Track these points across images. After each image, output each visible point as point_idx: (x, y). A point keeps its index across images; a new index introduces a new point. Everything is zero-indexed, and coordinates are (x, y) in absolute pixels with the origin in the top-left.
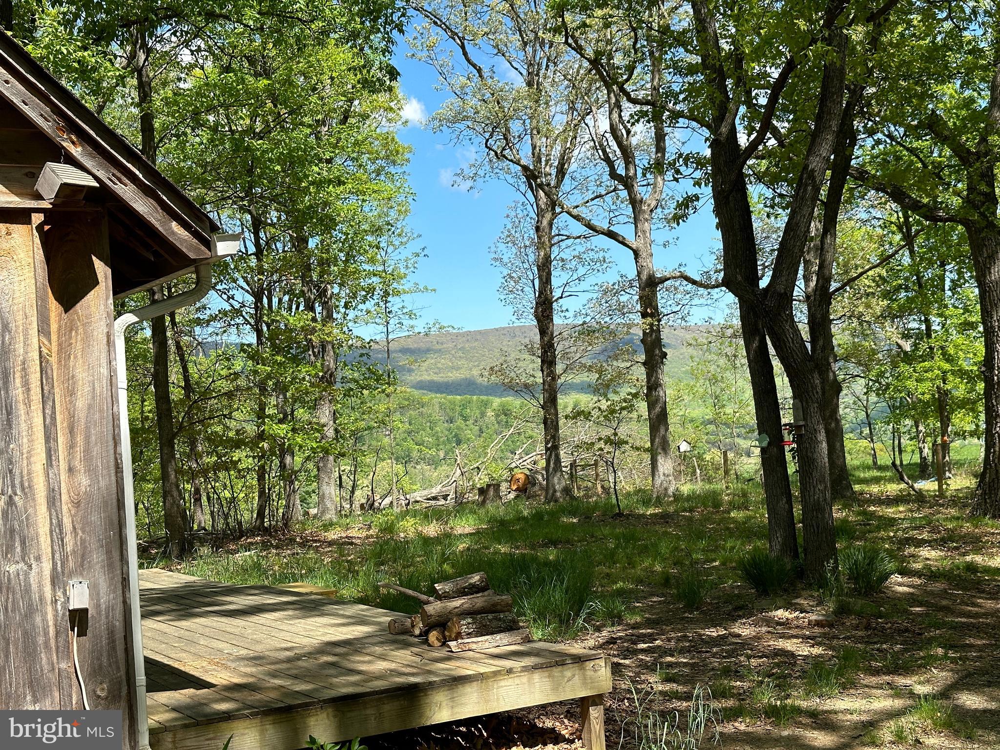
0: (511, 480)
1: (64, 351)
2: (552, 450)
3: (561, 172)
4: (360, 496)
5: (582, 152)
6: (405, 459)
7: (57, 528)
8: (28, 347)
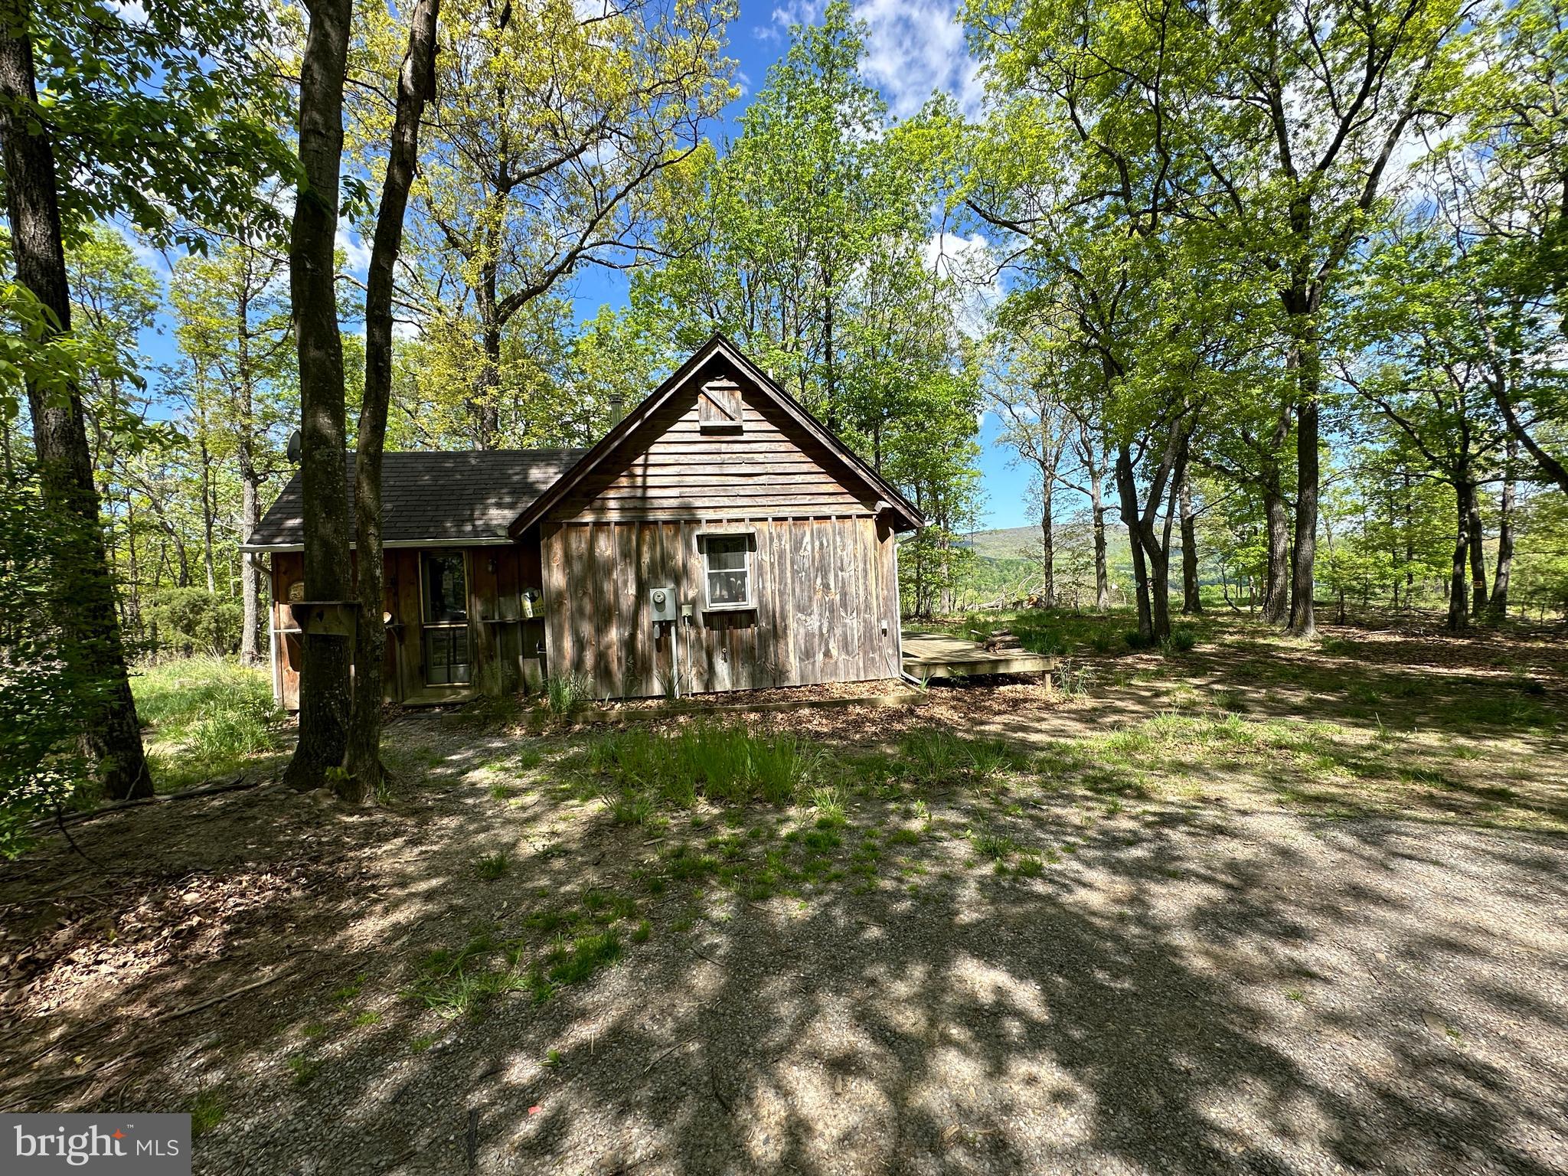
0: (1030, 600)
1: (881, 555)
2: (1050, 589)
3: (1057, 459)
4: (958, 604)
5: (1067, 452)
6: (979, 589)
7: (878, 605)
8: (871, 554)
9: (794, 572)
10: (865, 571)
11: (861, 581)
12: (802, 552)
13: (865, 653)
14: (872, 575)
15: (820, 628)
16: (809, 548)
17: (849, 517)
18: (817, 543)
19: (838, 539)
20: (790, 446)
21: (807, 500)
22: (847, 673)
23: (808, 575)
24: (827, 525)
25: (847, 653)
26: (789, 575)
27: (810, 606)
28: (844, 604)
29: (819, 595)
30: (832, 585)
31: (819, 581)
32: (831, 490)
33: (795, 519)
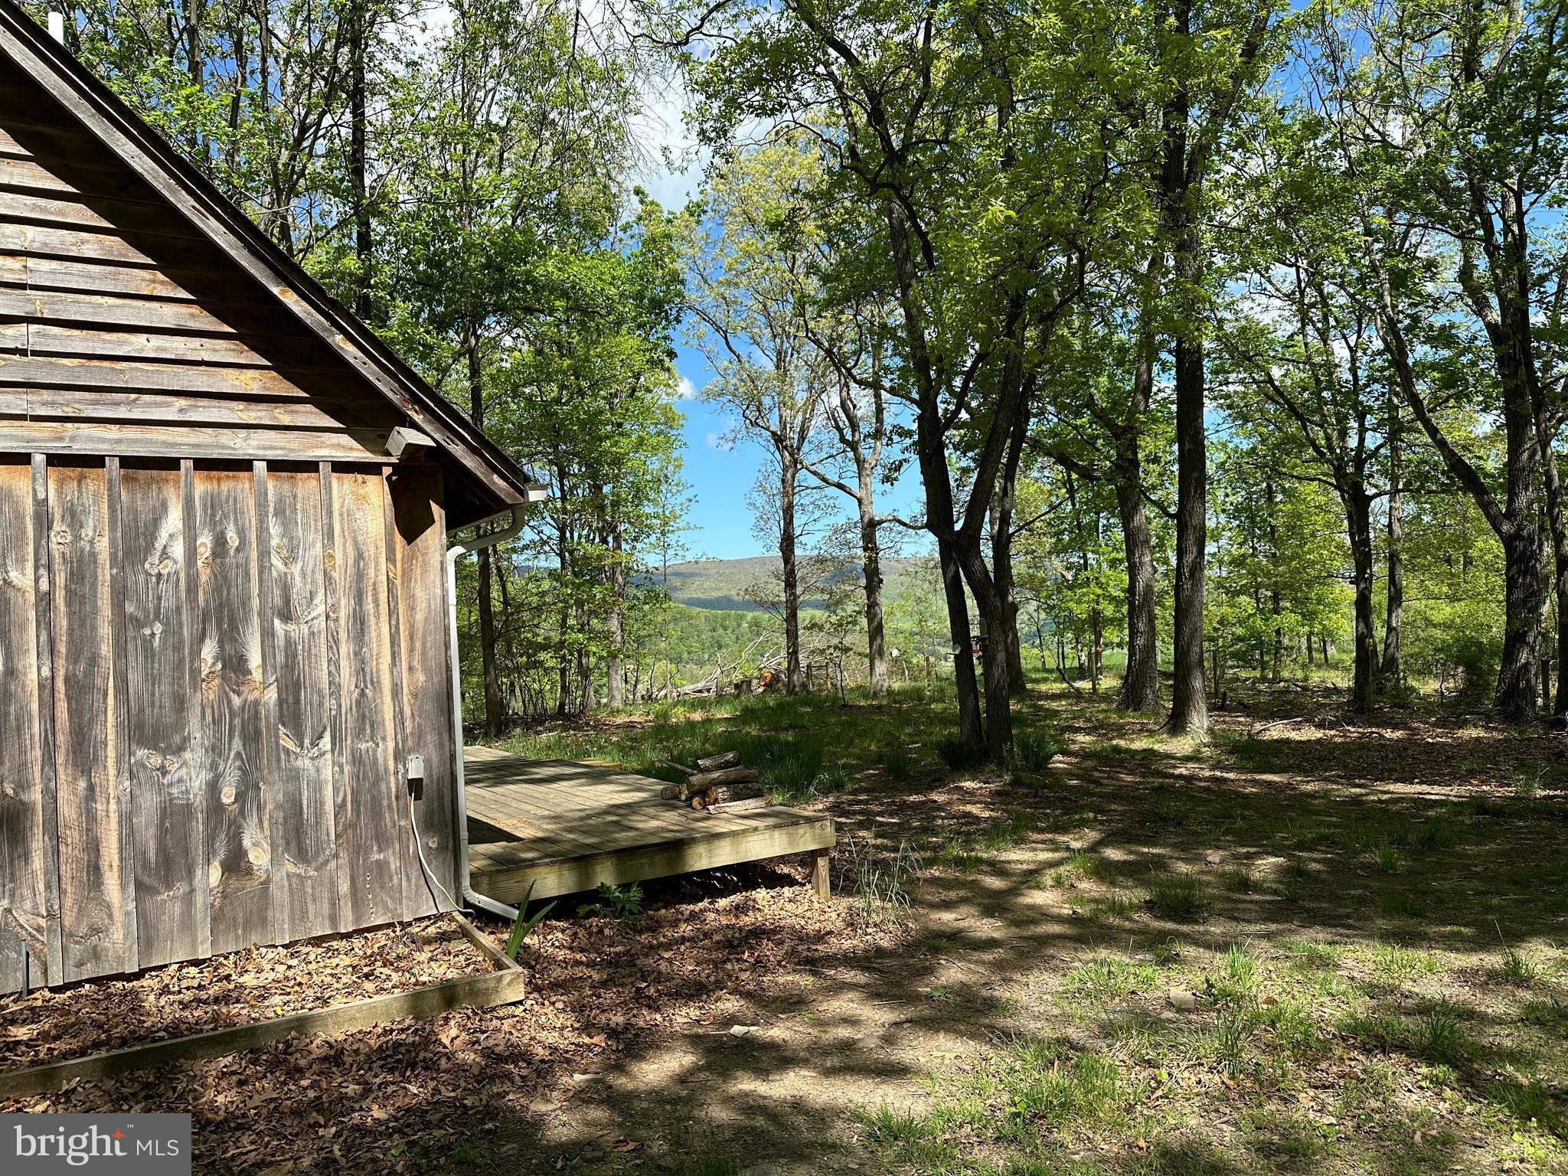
0: (760, 677)
1: (407, 575)
2: (793, 655)
3: (802, 437)
4: (642, 689)
5: (818, 421)
6: (677, 660)
7: (399, 715)
8: (378, 572)
9: (123, 623)
10: (359, 622)
11: (345, 648)
12: (152, 565)
13: (358, 850)
14: (379, 631)
15: (213, 789)
16: (178, 550)
17: (311, 466)
18: (205, 540)
19: (274, 529)
20: (115, 246)
21: (174, 408)
22: (300, 915)
23: (172, 631)
24: (238, 486)
25: (302, 856)
26: (105, 630)
27: (180, 723)
28: (291, 713)
29: (211, 692)
30: (255, 660)
31: (209, 651)
32: (255, 389)
33: (127, 462)
